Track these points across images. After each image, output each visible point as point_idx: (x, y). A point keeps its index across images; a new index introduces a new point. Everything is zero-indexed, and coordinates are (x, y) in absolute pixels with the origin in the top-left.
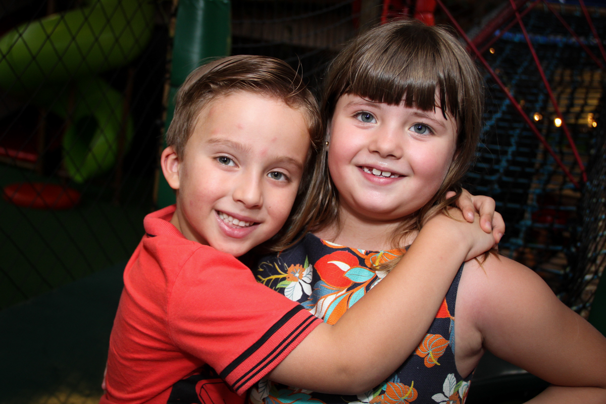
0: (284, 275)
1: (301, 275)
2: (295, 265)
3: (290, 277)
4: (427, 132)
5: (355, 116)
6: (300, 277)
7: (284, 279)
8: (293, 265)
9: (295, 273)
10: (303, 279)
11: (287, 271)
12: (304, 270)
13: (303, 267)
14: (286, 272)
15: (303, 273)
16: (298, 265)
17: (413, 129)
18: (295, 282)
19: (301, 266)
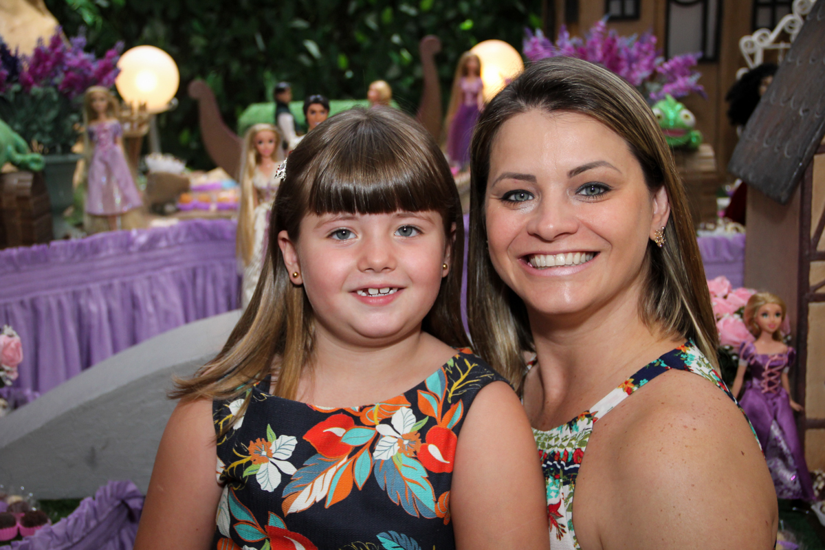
0: (248, 458)
1: (269, 452)
2: (255, 441)
3: (256, 459)
4: (414, 232)
5: (330, 236)
6: (270, 455)
7: (249, 463)
8: (251, 442)
9: (260, 453)
10: (274, 456)
11: (248, 451)
12: (270, 445)
13: (266, 440)
14: (247, 454)
15: (271, 448)
16: (258, 440)
17: (398, 234)
18: (266, 464)
19: (263, 439)
